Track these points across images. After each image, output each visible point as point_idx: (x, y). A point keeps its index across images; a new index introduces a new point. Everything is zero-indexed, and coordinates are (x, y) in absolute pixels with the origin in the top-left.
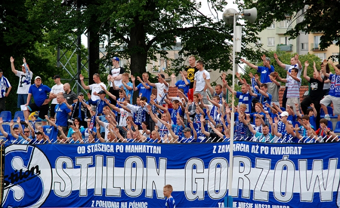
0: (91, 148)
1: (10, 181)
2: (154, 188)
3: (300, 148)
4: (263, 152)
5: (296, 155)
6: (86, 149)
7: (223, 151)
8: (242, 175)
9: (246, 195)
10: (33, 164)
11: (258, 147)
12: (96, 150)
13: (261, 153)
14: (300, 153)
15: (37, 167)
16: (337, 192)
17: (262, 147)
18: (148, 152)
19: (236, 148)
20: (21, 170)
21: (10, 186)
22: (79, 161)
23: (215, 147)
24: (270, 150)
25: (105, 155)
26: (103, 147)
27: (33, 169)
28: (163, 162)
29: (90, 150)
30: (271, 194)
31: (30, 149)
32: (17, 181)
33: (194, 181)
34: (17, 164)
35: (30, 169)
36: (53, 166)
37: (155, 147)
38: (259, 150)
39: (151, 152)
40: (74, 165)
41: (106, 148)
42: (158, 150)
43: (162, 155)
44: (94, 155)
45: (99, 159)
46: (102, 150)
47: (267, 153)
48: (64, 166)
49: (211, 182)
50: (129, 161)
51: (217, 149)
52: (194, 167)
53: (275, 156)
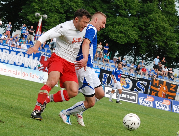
5: (24, 52)
7: (0, 47)
8: (6, 56)
9: (6, 61)
11: (12, 48)
16: (36, 67)
19: (5, 47)
30: (15, 62)
47: (15, 50)
53: (18, 51)
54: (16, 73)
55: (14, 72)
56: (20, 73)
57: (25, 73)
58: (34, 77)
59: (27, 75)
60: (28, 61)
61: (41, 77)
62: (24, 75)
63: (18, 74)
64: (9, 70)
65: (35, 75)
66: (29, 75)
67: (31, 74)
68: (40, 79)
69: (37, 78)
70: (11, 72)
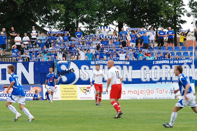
0: (97, 62)
1: (61, 74)
2: (127, 77)
4: (176, 63)
5: (189, 63)
6: (95, 63)
7: (158, 63)
8: (167, 72)
9: (169, 79)
10: (70, 68)
12: (100, 63)
13: (175, 63)
14: (191, 62)
15: (73, 69)
17: (175, 61)
18: (124, 64)
19: (163, 62)
20: (65, 70)
21: (61, 76)
22: (91, 67)
23: (154, 62)
24: (178, 62)
25: (104, 65)
27: (71, 70)
28: (131, 67)
31: (69, 62)
32: (64, 74)
33: (145, 74)
34: (64, 68)
35: (69, 70)
36: (80, 68)
37: (127, 62)
38: (174, 62)
39: (125, 64)
40: (90, 69)
41: (104, 62)
42: (128, 63)
43: (130, 65)
45: (101, 66)
46: (103, 63)
48: (85, 69)
49: (153, 75)
51: (155, 63)
52: (145, 69)
53: (181, 63)
54: (138, 93)
55: (135, 92)
56: (143, 91)
57: (149, 90)
58: (162, 93)
59: (152, 92)
61: (171, 91)
62: (149, 93)
63: (141, 93)
64: (129, 91)
65: (163, 90)
66: (155, 91)
67: (158, 89)
68: (171, 93)
69: (167, 93)
70: (131, 92)
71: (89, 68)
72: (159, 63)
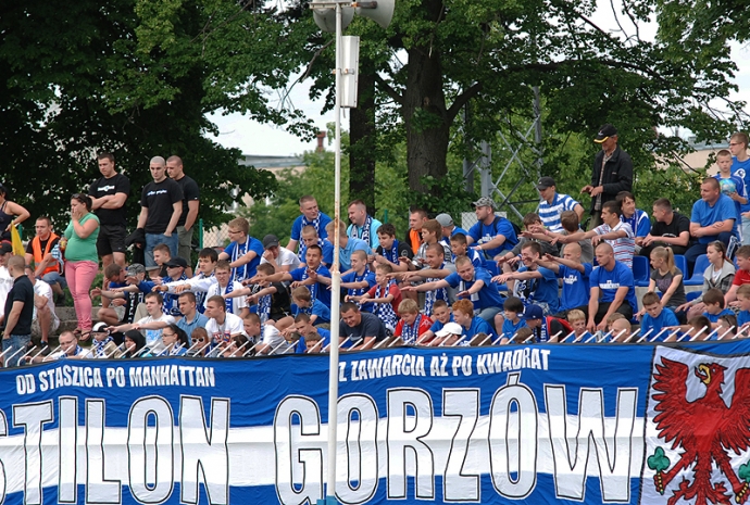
0: (47, 378)
2: (201, 480)
3: (545, 353)
4: (459, 370)
5: (536, 370)
6: (38, 383)
7: (362, 375)
8: (411, 438)
11: (445, 359)
12: (60, 382)
13: (455, 373)
14: (546, 368)
17: (456, 359)
18: (184, 383)
19: (394, 367)
22: (22, 414)
23: (343, 366)
24: (474, 364)
25: (82, 395)
26: (75, 374)
28: (221, 408)
29: (46, 382)
30: (486, 481)
33: (296, 456)
37: (199, 369)
38: (449, 369)
39: (192, 384)
40: (10, 427)
41: (83, 377)
42: (206, 377)
43: (219, 390)
44: (54, 395)
45: (68, 406)
46: (75, 384)
47: (467, 372)
50: (140, 410)
51: (348, 370)
52: (296, 419)
53: (489, 376)
60: (572, 446)
71: (9, 420)
72: (372, 376)
